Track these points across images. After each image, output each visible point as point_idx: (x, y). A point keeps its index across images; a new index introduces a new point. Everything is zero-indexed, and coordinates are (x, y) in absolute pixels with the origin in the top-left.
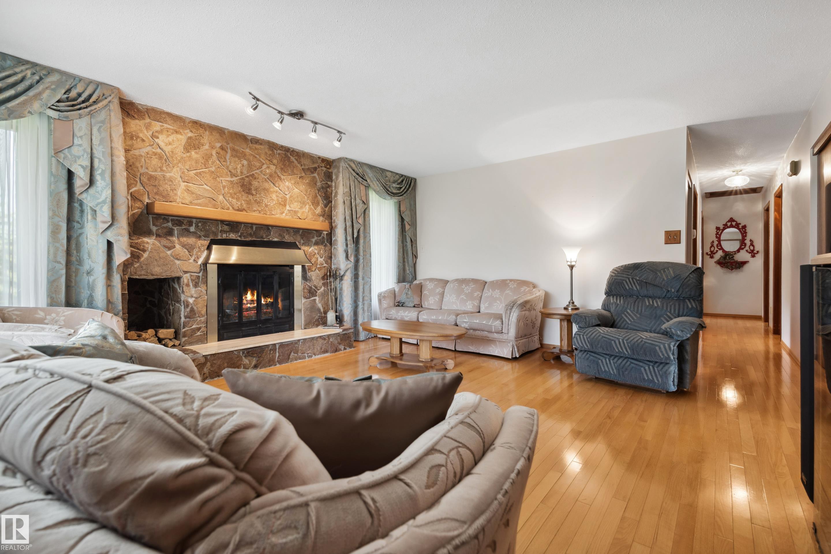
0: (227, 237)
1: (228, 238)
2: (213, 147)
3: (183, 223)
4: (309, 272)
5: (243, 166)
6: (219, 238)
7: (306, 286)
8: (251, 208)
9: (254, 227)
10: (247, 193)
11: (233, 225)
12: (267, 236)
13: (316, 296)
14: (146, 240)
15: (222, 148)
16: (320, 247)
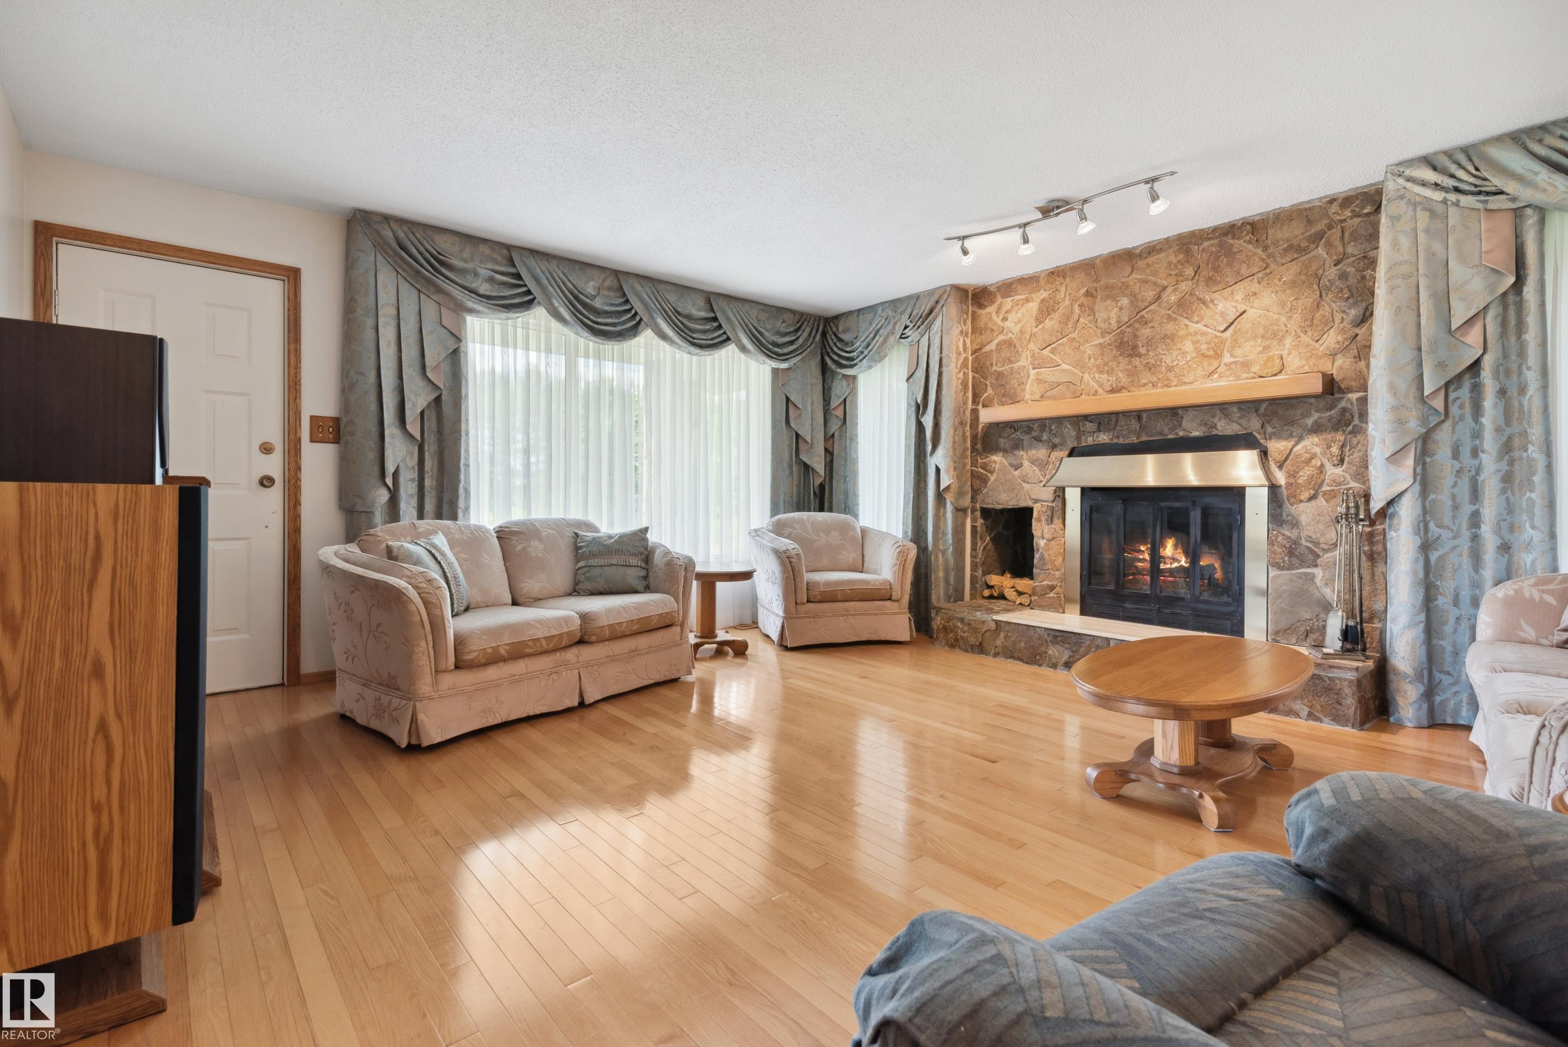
0: (1094, 441)
1: (1096, 442)
2: (1074, 300)
3: (1032, 428)
4: (1292, 505)
5: (1121, 309)
6: (1084, 444)
7: (1277, 537)
8: (1136, 381)
9: (1144, 416)
10: (1129, 355)
11: (1103, 420)
12: (1173, 429)
13: (1316, 566)
14: (994, 458)
15: (1088, 294)
16: (1329, 437)
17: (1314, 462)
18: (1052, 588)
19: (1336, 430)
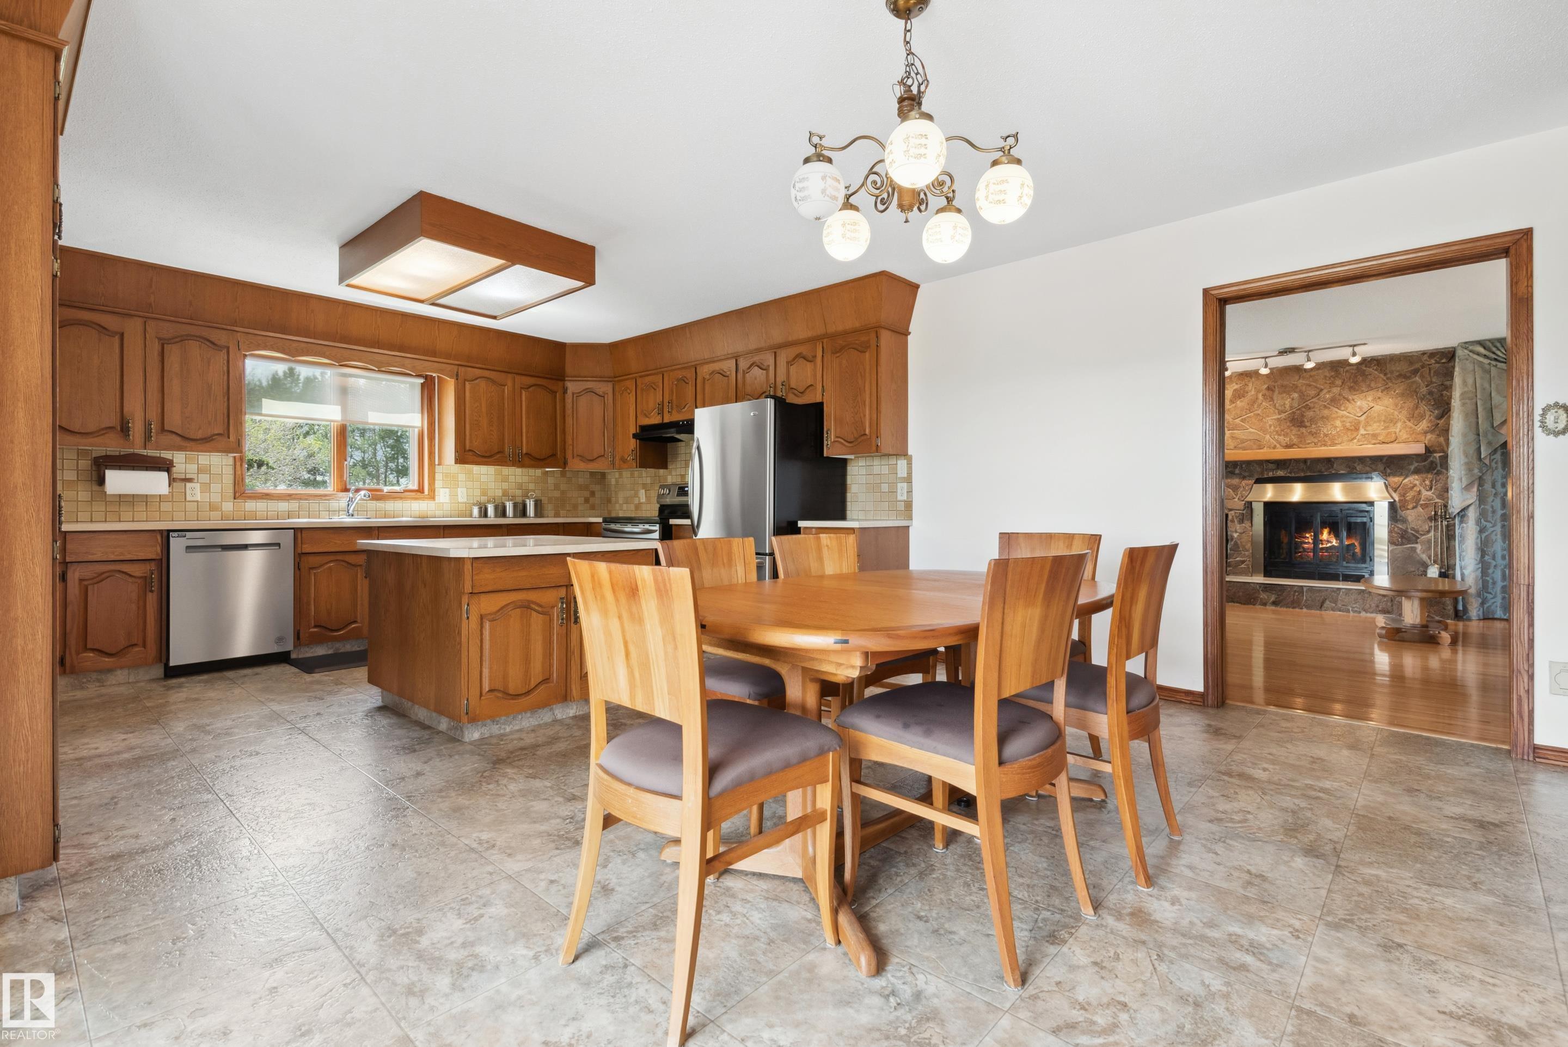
0: (1274, 475)
1: (1277, 476)
2: (1258, 391)
4: (1403, 511)
5: (1293, 399)
6: (1266, 477)
7: (1395, 528)
8: (1304, 444)
9: (1309, 463)
10: (1298, 426)
11: (1280, 464)
12: (1326, 470)
13: (1417, 543)
15: (1268, 389)
16: (1424, 476)
17: (1415, 489)
18: (1243, 562)
19: (1428, 472)
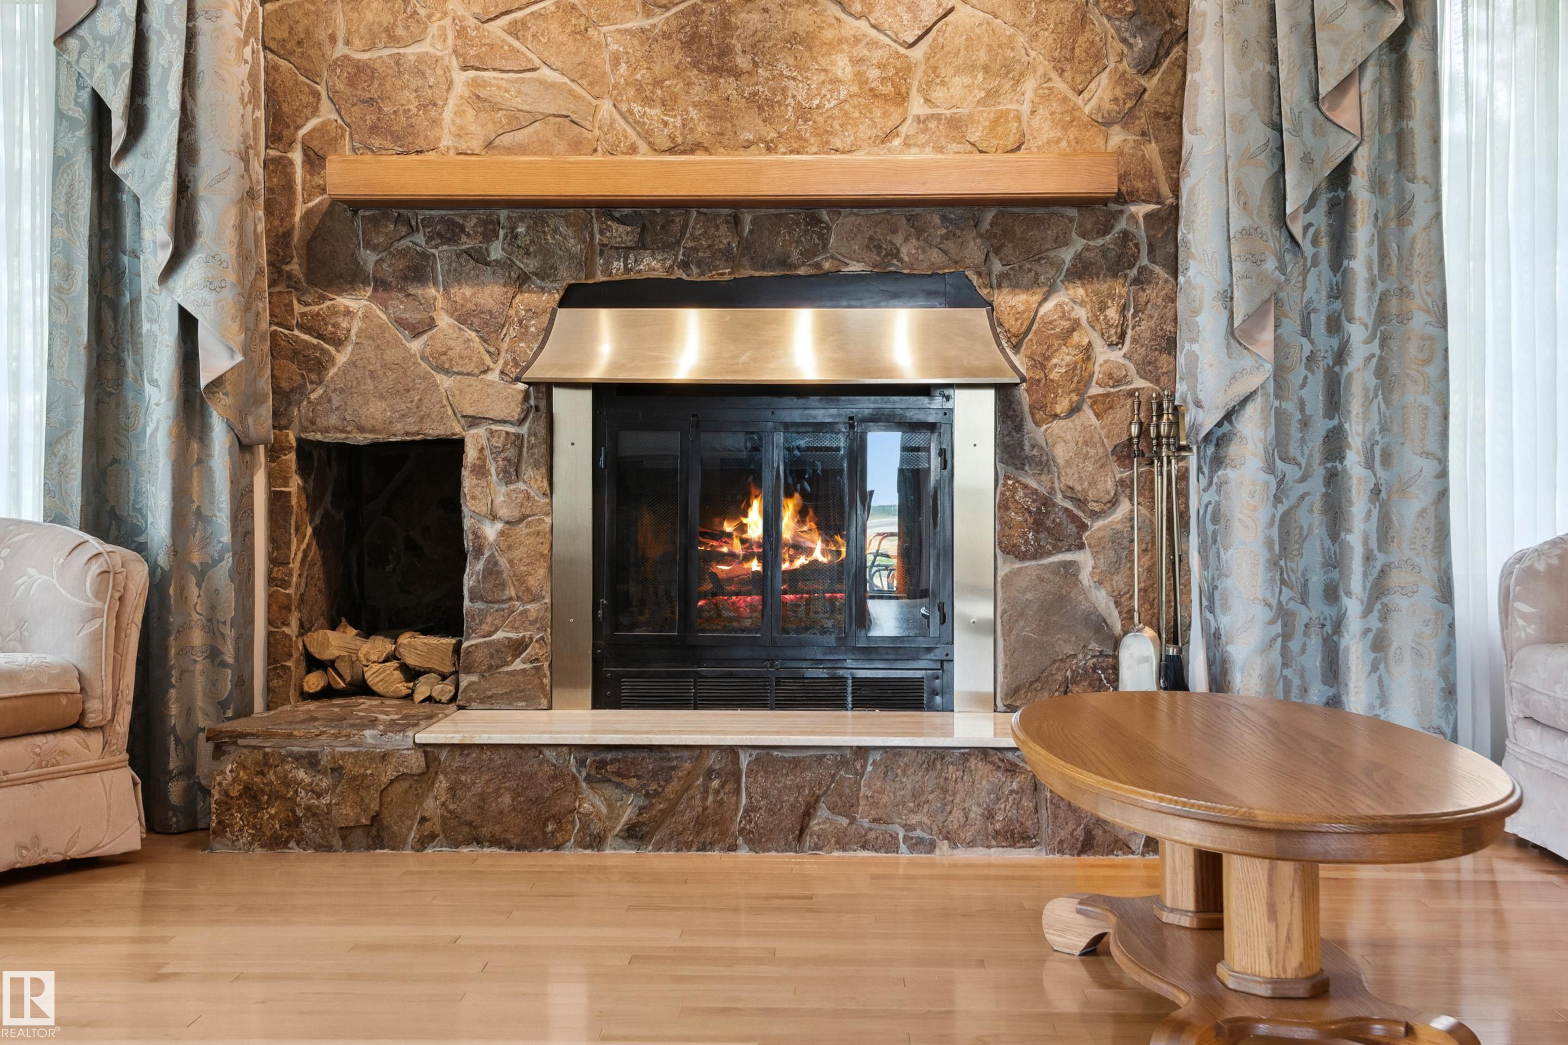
0: (627, 270)
1: (632, 276)
3: (462, 229)
4: (1037, 424)
6: (600, 278)
7: (1014, 490)
8: (729, 134)
9: (747, 218)
10: (712, 69)
11: (651, 218)
12: (808, 254)
13: (1081, 547)
14: (344, 301)
16: (1104, 287)
17: (1076, 337)
18: (518, 647)
19: (1115, 276)
